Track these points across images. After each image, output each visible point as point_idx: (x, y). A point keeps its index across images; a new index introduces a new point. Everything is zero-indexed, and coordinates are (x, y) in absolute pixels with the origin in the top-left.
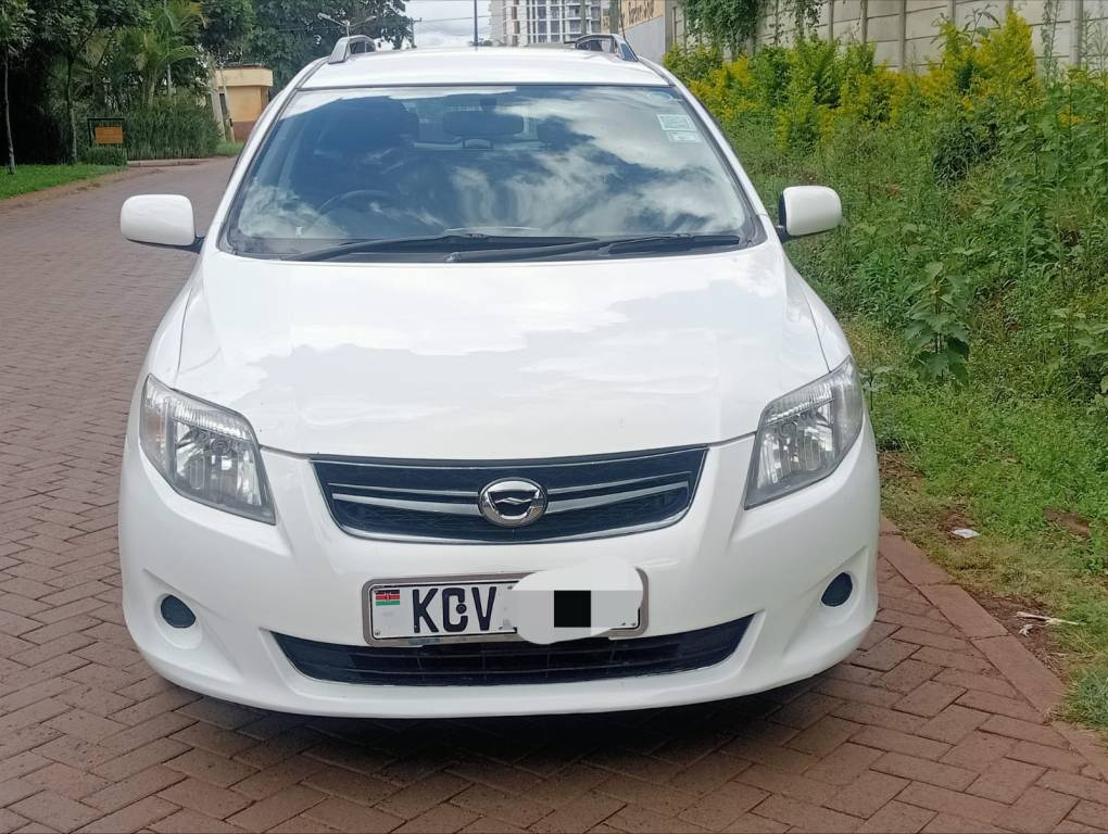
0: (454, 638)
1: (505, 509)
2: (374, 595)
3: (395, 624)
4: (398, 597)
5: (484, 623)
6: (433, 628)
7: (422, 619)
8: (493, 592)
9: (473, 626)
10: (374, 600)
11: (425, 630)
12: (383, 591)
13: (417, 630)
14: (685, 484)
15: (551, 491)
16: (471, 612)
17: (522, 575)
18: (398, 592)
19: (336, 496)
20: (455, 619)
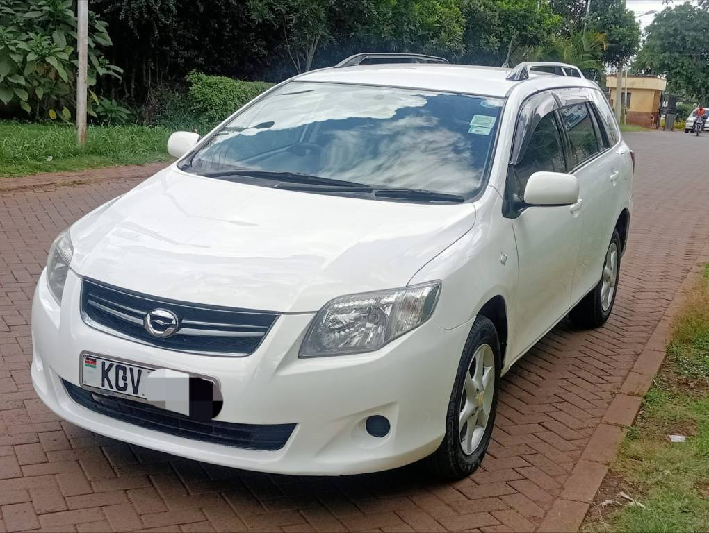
0: (119, 394)
1: (156, 326)
2: (84, 360)
3: (94, 380)
4: (95, 364)
5: (136, 390)
6: (111, 387)
7: (105, 379)
8: (140, 372)
9: (130, 390)
10: (84, 363)
11: (107, 387)
12: (89, 359)
13: (103, 385)
14: (262, 334)
15: (184, 321)
16: (129, 381)
17: (159, 367)
18: (95, 361)
19: (91, 302)
20: (121, 384)
